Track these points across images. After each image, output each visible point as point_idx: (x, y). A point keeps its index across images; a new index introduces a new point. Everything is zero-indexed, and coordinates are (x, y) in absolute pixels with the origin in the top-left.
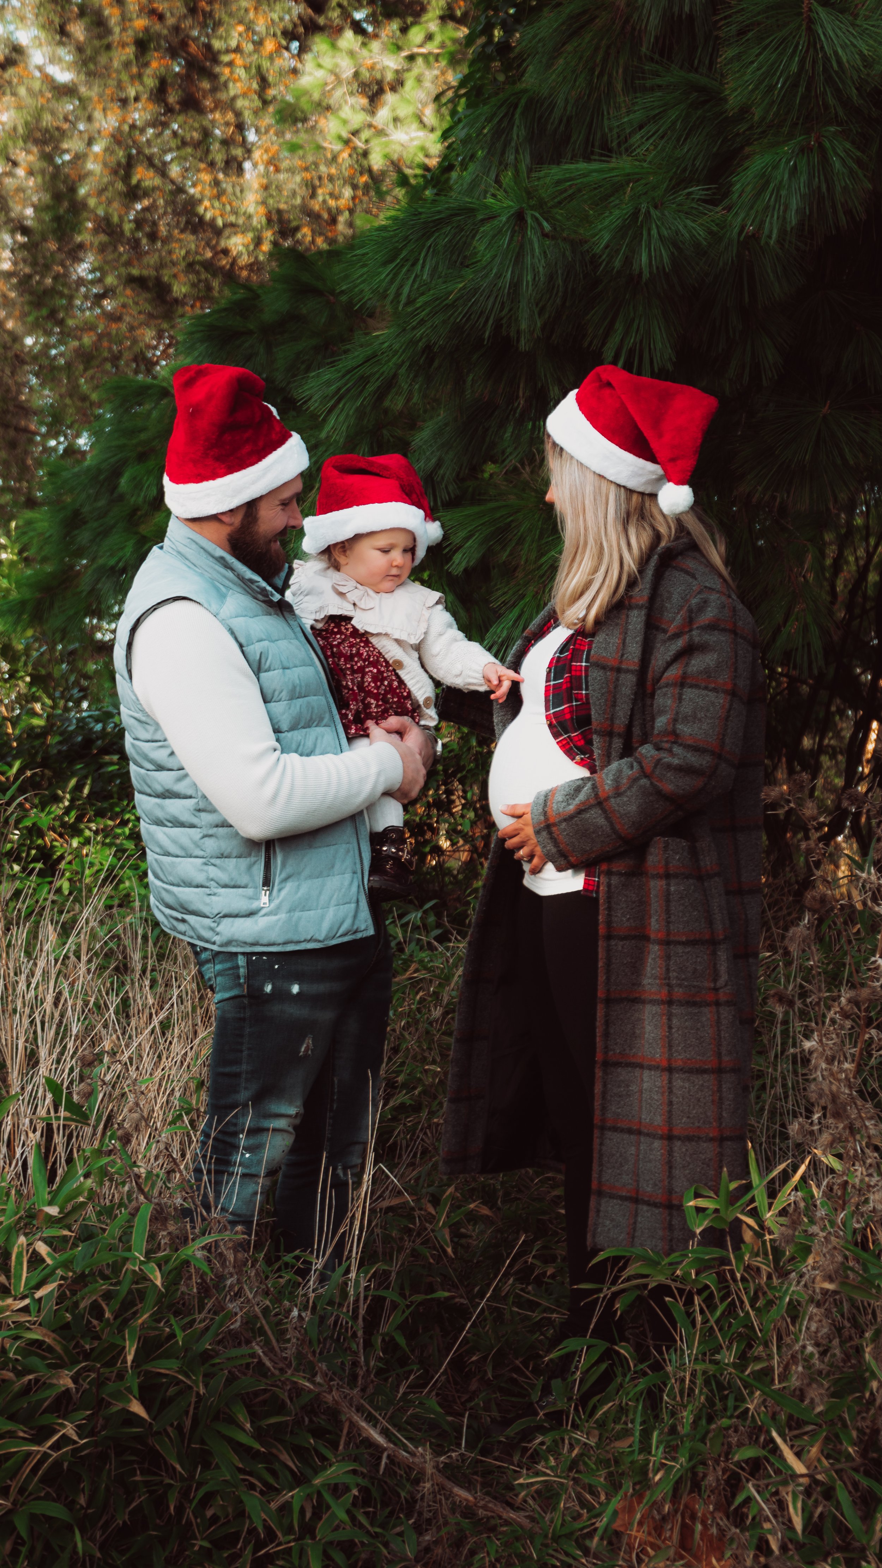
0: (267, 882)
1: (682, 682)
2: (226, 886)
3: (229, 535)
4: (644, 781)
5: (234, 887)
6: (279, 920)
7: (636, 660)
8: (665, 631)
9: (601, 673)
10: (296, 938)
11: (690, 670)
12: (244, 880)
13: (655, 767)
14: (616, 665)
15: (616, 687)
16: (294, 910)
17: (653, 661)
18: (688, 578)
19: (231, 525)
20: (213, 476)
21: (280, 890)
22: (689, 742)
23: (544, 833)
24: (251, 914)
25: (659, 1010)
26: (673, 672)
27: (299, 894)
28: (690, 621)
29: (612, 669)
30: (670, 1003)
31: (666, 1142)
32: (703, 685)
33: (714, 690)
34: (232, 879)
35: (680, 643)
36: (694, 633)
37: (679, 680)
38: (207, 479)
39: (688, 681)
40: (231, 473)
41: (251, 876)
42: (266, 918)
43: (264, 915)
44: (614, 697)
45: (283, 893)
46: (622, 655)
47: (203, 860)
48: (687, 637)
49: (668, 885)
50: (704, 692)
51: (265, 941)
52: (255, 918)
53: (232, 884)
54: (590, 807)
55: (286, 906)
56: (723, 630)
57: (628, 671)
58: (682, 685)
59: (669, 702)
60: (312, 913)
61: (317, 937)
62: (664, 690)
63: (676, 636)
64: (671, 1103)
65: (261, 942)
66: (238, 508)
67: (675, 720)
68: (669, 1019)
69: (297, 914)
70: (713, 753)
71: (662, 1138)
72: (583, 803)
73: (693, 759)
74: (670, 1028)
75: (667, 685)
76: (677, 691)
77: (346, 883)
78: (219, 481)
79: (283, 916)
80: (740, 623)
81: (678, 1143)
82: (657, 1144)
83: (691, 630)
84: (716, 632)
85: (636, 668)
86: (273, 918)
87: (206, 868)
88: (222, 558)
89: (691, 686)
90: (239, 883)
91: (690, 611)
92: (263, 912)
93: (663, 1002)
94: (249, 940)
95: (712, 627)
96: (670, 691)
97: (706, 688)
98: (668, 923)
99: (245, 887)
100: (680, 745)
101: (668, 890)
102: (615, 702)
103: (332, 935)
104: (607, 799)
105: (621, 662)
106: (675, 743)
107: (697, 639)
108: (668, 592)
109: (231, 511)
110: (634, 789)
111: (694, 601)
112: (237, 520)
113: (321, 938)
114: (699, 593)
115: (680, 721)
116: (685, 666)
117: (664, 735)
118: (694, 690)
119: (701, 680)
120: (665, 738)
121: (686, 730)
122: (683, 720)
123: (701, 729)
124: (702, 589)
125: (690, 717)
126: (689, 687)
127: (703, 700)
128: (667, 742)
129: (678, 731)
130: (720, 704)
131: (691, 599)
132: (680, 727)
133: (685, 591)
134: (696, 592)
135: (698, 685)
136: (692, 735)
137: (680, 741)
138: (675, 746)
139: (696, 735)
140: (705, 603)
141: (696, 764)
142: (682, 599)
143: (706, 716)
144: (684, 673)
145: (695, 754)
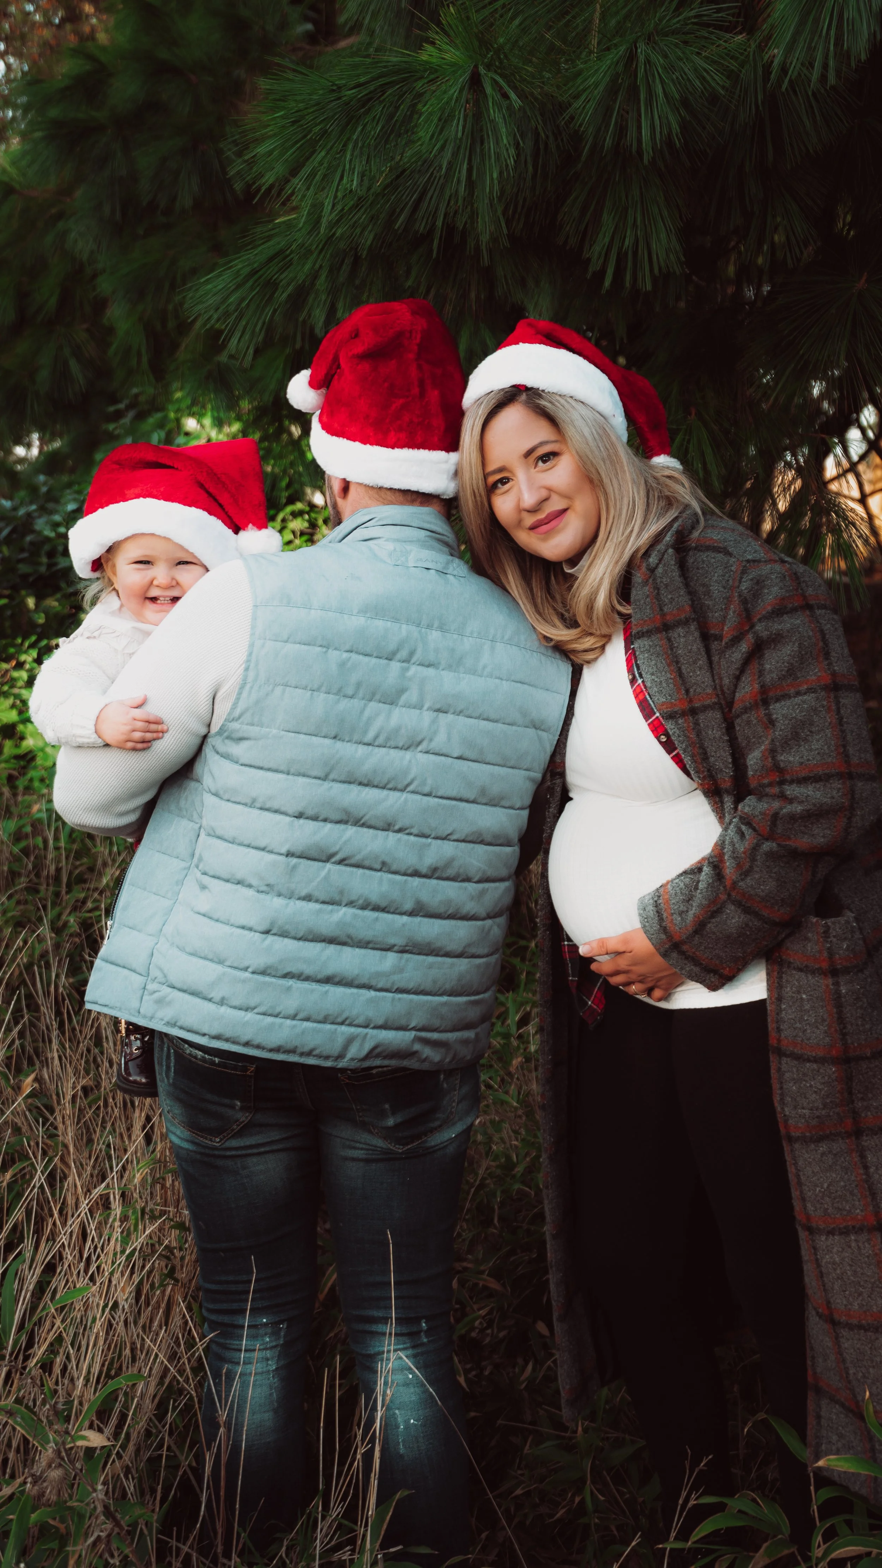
1: (765, 698)
4: (767, 846)
7: (710, 690)
8: (719, 638)
11: (768, 679)
13: (773, 821)
14: (686, 706)
15: (699, 734)
18: (720, 556)
22: (803, 774)
23: (675, 955)
26: (748, 690)
28: (747, 614)
29: (686, 713)
32: (792, 691)
33: (810, 690)
35: (744, 647)
36: (758, 627)
37: (759, 697)
39: (771, 694)
46: (687, 691)
48: (750, 636)
50: (798, 700)
54: (723, 906)
56: (794, 610)
58: (766, 702)
62: (745, 717)
63: (736, 640)
67: (773, 751)
70: (841, 776)
72: (712, 903)
73: (818, 794)
75: (746, 710)
76: (762, 712)
80: (810, 591)
83: (752, 626)
84: (785, 617)
85: (714, 700)
89: (778, 700)
91: (744, 602)
95: (779, 611)
96: (753, 716)
97: (798, 694)
100: (792, 782)
102: (706, 753)
104: (734, 886)
106: (782, 783)
107: (765, 634)
108: (704, 585)
110: (759, 861)
111: (744, 586)
114: (744, 572)
115: (779, 750)
116: (759, 677)
117: (764, 778)
118: (783, 703)
119: (788, 686)
120: (766, 781)
121: (791, 759)
122: (782, 747)
123: (811, 750)
124: (745, 566)
125: (790, 740)
126: (776, 702)
127: (801, 712)
128: (771, 784)
129: (782, 765)
130: (823, 707)
131: (737, 584)
132: (782, 758)
133: (724, 576)
134: (739, 572)
135: (786, 695)
136: (802, 763)
137: (788, 777)
138: (786, 787)
139: (808, 760)
140: (759, 583)
141: (826, 800)
142: (724, 588)
143: (811, 732)
144: (762, 687)
145: (818, 786)
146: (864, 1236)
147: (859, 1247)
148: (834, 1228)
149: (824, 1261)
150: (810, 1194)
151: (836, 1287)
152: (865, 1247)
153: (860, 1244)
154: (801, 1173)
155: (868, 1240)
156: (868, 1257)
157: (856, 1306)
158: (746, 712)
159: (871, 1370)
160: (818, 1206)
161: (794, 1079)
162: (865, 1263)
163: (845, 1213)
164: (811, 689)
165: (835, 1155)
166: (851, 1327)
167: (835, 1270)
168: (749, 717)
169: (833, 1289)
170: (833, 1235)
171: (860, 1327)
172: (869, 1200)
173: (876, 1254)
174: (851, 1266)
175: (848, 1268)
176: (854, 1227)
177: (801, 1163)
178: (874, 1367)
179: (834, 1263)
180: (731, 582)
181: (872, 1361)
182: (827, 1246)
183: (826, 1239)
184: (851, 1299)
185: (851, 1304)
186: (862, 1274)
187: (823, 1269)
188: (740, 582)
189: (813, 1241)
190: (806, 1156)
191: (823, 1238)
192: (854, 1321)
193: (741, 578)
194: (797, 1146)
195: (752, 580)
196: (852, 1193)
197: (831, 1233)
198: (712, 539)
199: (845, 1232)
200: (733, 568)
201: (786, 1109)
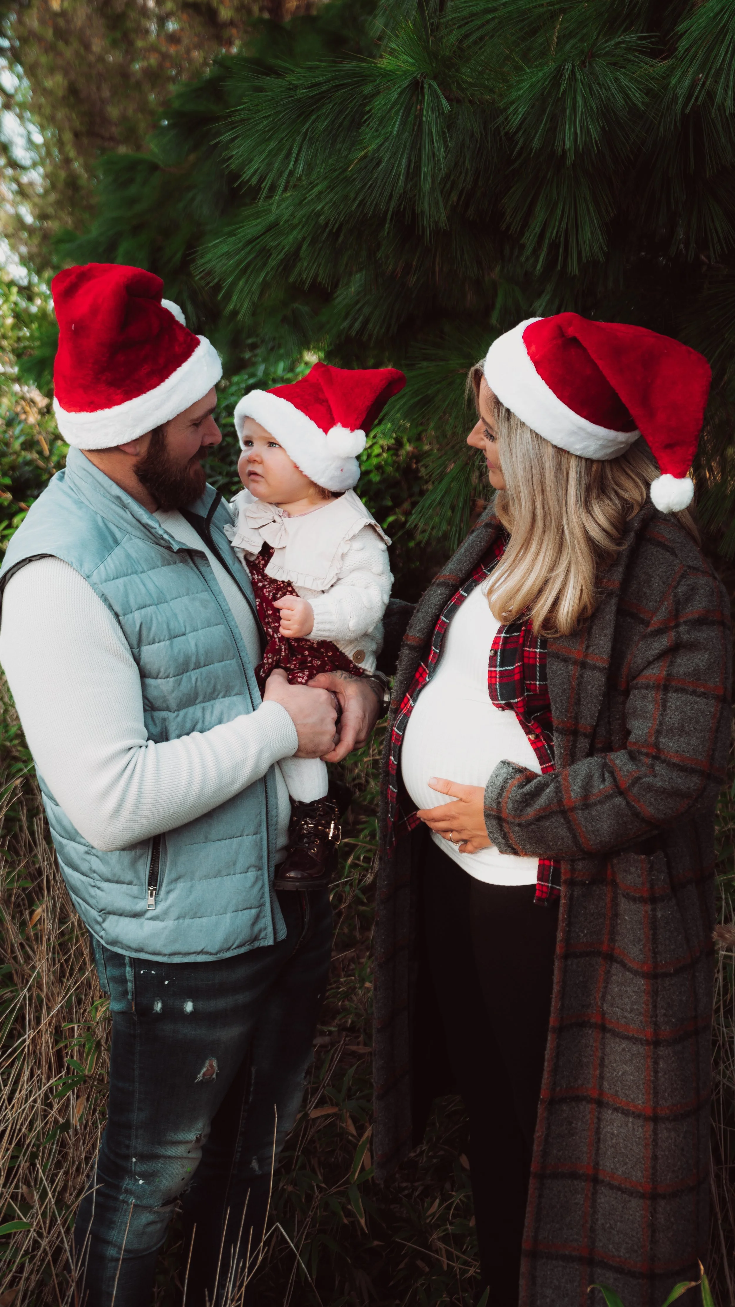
0: (154, 880)
1: (666, 685)
2: (108, 881)
3: (135, 466)
4: (618, 800)
5: (117, 882)
6: (165, 928)
7: (605, 656)
8: (646, 625)
9: (562, 665)
10: (184, 949)
11: (675, 671)
12: (129, 876)
13: (634, 784)
14: (580, 658)
15: (580, 684)
16: (184, 917)
17: (629, 656)
18: (667, 554)
19: (137, 455)
20: (109, 403)
21: (168, 892)
22: (674, 760)
24: (136, 915)
25: (641, 1050)
26: (655, 672)
27: (191, 898)
28: (676, 614)
29: (575, 663)
30: (656, 1044)
31: (649, 1202)
32: (691, 689)
33: (703, 695)
34: (114, 875)
35: (664, 642)
36: (682, 629)
37: (663, 682)
38: (102, 407)
39: (673, 684)
40: (130, 399)
41: (136, 872)
42: (152, 922)
43: (151, 919)
44: (579, 694)
45: (173, 896)
46: (588, 648)
47: (86, 849)
48: (673, 633)
49: (654, 910)
50: (692, 698)
51: (150, 949)
52: (142, 920)
53: (116, 879)
54: (552, 814)
55: (175, 912)
57: (594, 668)
58: (666, 689)
59: (650, 707)
60: (204, 920)
61: (209, 949)
62: (644, 692)
63: (659, 632)
64: (655, 1158)
65: (146, 950)
66: (142, 438)
67: (659, 732)
68: (656, 1063)
69: (187, 921)
70: (702, 774)
71: (643, 1196)
72: (544, 809)
73: (679, 781)
74: (656, 1072)
75: (647, 687)
76: (660, 694)
77: (249, 884)
78: (117, 409)
79: (170, 923)
81: (662, 1203)
82: (635, 1203)
83: (677, 626)
85: (605, 665)
86: (159, 924)
87: (88, 857)
88: (118, 498)
89: (676, 691)
90: (122, 879)
91: (677, 602)
92: (148, 915)
93: (648, 1043)
94: (134, 945)
96: (650, 693)
97: (694, 693)
98: (655, 953)
99: (130, 883)
100: (664, 761)
101: (655, 916)
102: (579, 700)
103: (226, 946)
104: (573, 809)
105: (586, 656)
106: (655, 758)
107: (685, 637)
108: (646, 574)
109: (136, 441)
110: (607, 806)
111: (681, 589)
112: (143, 449)
113: (213, 951)
114: (683, 576)
115: (664, 733)
116: (669, 666)
117: (643, 747)
118: (680, 695)
119: (689, 682)
120: (644, 750)
121: (671, 744)
122: (667, 732)
123: (689, 744)
124: (686, 571)
125: (676, 729)
126: (674, 692)
127: (691, 709)
128: (647, 755)
129: (661, 746)
130: (710, 713)
131: (674, 584)
132: (664, 740)
133: (666, 572)
134: (680, 574)
135: (685, 689)
136: (677, 751)
137: (663, 757)
138: (658, 763)
139: (684, 751)
140: (693, 589)
141: (683, 788)
142: (664, 583)
143: (695, 728)
144: (668, 675)
145: (681, 774)
146: (640, 1122)
147: (634, 1129)
148: (619, 1107)
149: (606, 1130)
150: (608, 1075)
151: (609, 1153)
152: (638, 1131)
153: (635, 1127)
154: (606, 1058)
155: (642, 1126)
156: (639, 1138)
157: (620, 1172)
158: (647, 688)
159: (619, 1224)
160: (613, 1086)
161: (618, 982)
162: (636, 1141)
163: (630, 1100)
164: (705, 694)
165: (633, 1055)
166: (612, 1187)
167: (612, 1139)
168: (648, 694)
169: (605, 1153)
170: (618, 1112)
171: (619, 1189)
172: (651, 1096)
173: (646, 1138)
174: (624, 1140)
175: (622, 1141)
176: (633, 1113)
177: (608, 1049)
178: (621, 1222)
179: (613, 1134)
180: (670, 580)
181: (622, 1217)
182: (611, 1119)
183: (612, 1113)
184: (618, 1165)
185: (617, 1169)
186: (631, 1149)
187: (602, 1136)
188: (678, 584)
189: (600, 1113)
190: (612, 1045)
191: (610, 1112)
192: (616, 1183)
193: (680, 581)
194: (608, 1035)
195: (688, 585)
196: (638, 1087)
197: (616, 1110)
198: (664, 537)
199: (626, 1113)
200: (676, 568)
201: (605, 1005)
